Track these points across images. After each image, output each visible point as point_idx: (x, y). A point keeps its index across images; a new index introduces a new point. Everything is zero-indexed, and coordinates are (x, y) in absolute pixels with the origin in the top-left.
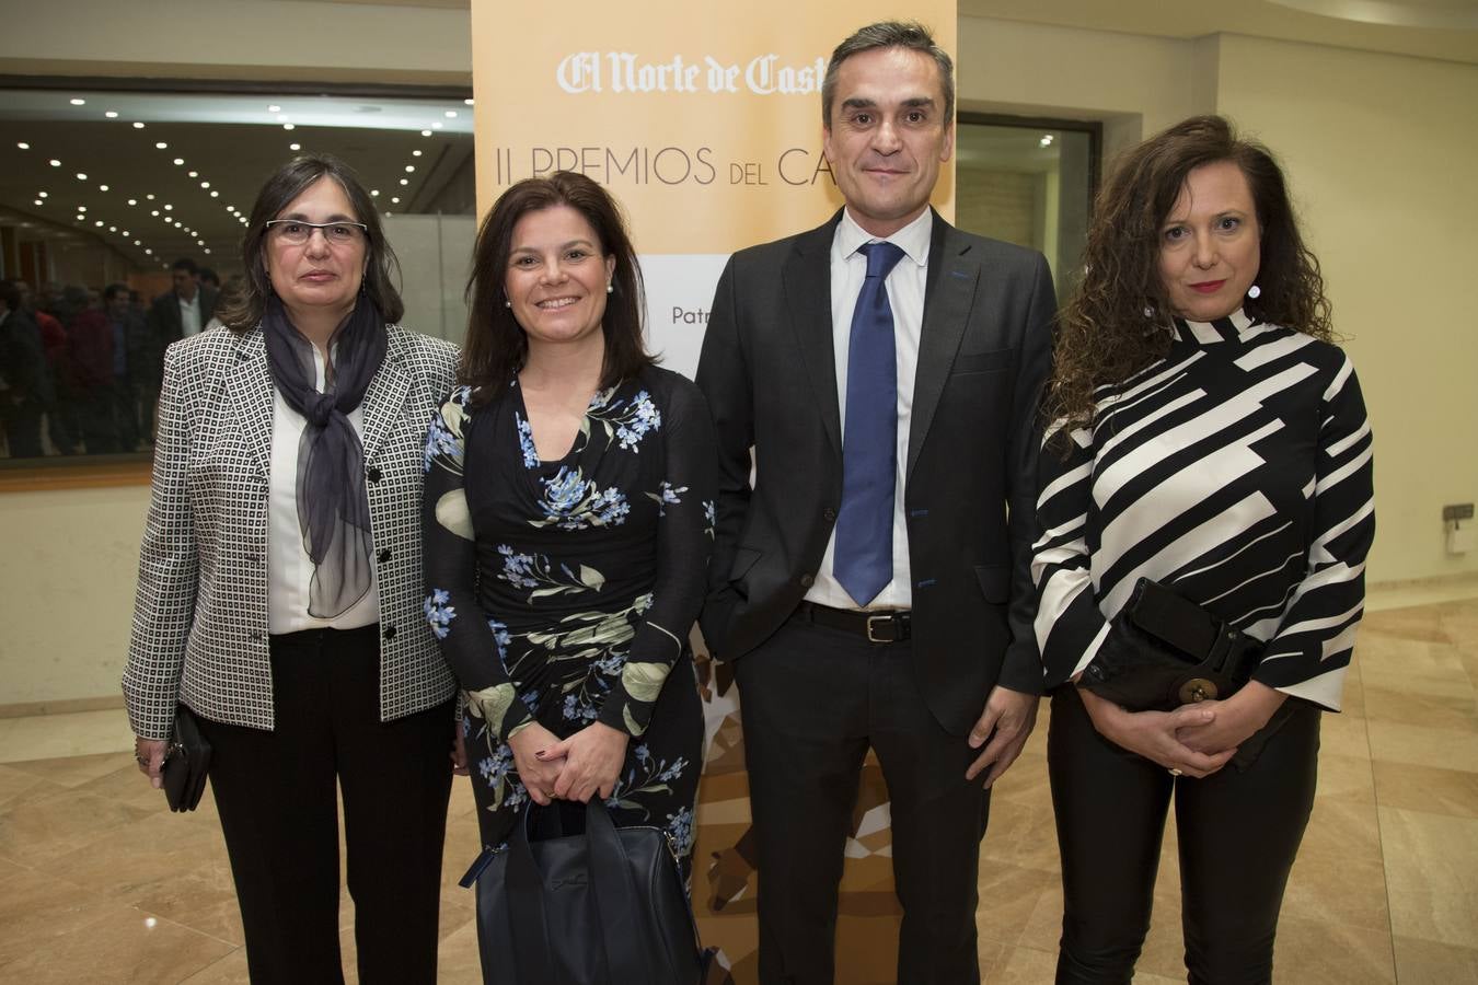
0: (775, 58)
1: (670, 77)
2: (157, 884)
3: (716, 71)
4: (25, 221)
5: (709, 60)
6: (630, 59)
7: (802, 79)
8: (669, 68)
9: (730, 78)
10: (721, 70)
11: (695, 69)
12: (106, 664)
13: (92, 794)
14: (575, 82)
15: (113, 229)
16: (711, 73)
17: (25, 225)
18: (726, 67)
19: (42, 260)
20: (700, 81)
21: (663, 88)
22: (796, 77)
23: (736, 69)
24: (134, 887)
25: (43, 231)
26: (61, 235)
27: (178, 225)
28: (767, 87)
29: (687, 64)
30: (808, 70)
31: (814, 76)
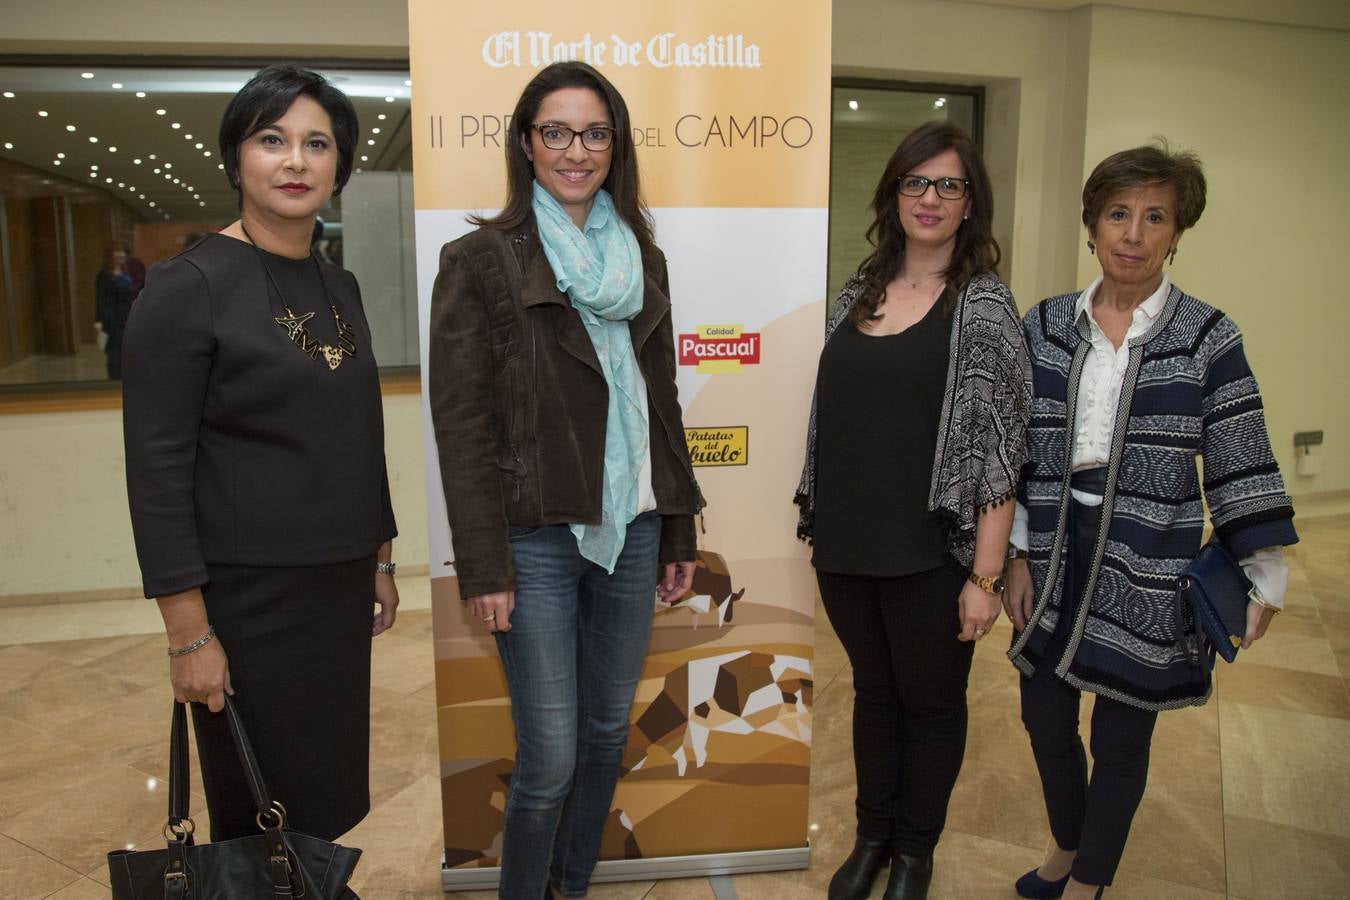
0: (673, 35)
1: (580, 53)
2: (149, 748)
3: (621, 48)
4: (46, 178)
5: (615, 37)
6: (546, 37)
7: (695, 54)
8: (580, 45)
9: (633, 54)
10: (624, 46)
11: (603, 45)
12: (109, 561)
13: (96, 671)
14: (498, 58)
15: (121, 185)
16: (616, 49)
17: (46, 182)
18: (629, 43)
19: (61, 213)
20: (607, 56)
22: (691, 52)
23: (638, 45)
24: (129, 750)
25: (61, 187)
26: (78, 190)
27: (176, 181)
28: (665, 61)
29: (595, 41)
30: (701, 46)
31: (707, 51)
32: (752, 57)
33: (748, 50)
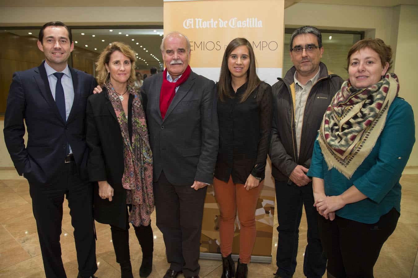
0: (237, 18)
1: (210, 24)
3: (221, 23)
5: (220, 19)
6: (200, 20)
7: (243, 24)
9: (225, 24)
10: (223, 22)
11: (216, 22)
14: (187, 26)
16: (220, 23)
18: (224, 21)
20: (218, 25)
21: (208, 27)
22: (242, 23)
23: (226, 22)
28: (234, 26)
29: (214, 21)
30: (245, 21)
31: (246, 23)
32: (260, 24)
33: (259, 22)
